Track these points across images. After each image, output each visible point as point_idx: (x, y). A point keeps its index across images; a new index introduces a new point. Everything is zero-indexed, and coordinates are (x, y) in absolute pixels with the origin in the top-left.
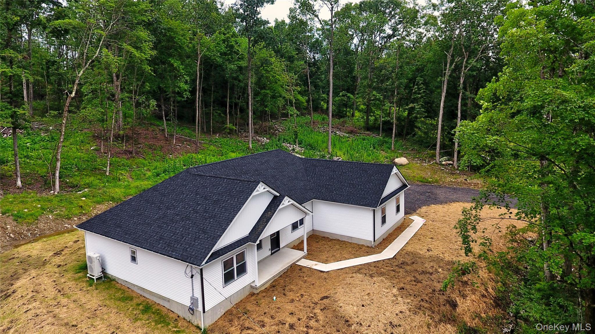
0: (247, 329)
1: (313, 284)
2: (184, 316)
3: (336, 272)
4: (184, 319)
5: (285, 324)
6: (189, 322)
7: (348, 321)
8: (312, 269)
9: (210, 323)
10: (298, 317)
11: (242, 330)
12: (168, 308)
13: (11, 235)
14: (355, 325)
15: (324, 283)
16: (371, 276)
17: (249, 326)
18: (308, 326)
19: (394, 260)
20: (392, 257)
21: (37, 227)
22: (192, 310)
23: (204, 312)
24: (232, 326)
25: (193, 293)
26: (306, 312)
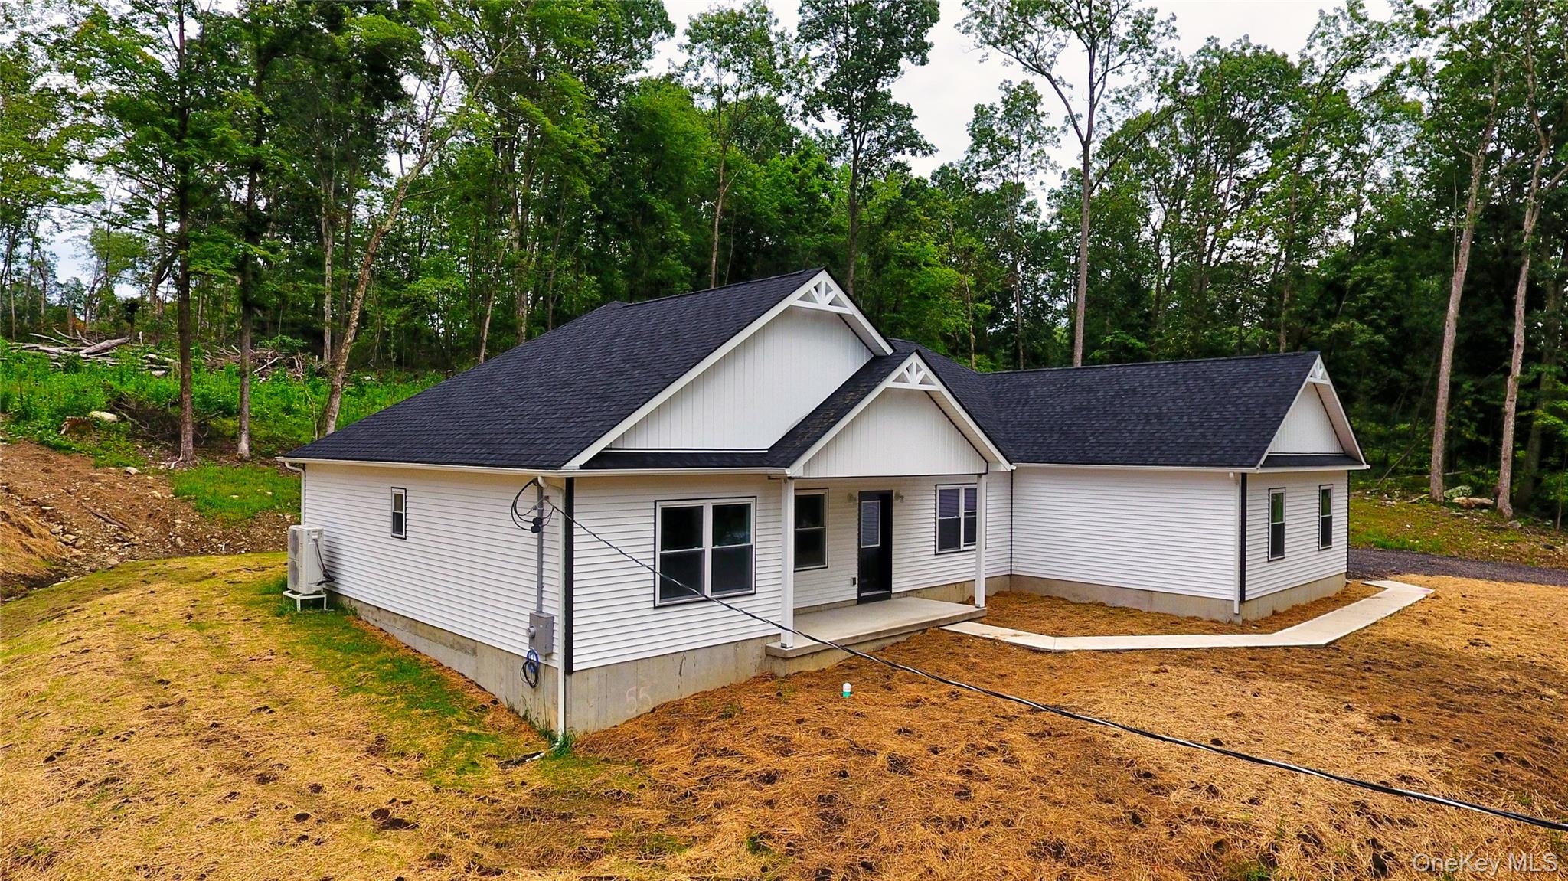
0: (720, 756)
1: (1003, 676)
2: (511, 699)
3: (1094, 656)
4: (511, 710)
5: (874, 753)
6: (525, 718)
7: (1148, 775)
8: (1002, 642)
9: (592, 727)
10: (932, 742)
11: (700, 755)
12: (471, 678)
13: (179, 539)
14: (1184, 792)
15: (1047, 677)
16: (1243, 677)
17: (732, 746)
18: (969, 772)
19: (1333, 653)
20: (1323, 642)
21: (247, 534)
22: (533, 669)
23: (569, 669)
24: (668, 743)
25: (540, 598)
26: (965, 732)
